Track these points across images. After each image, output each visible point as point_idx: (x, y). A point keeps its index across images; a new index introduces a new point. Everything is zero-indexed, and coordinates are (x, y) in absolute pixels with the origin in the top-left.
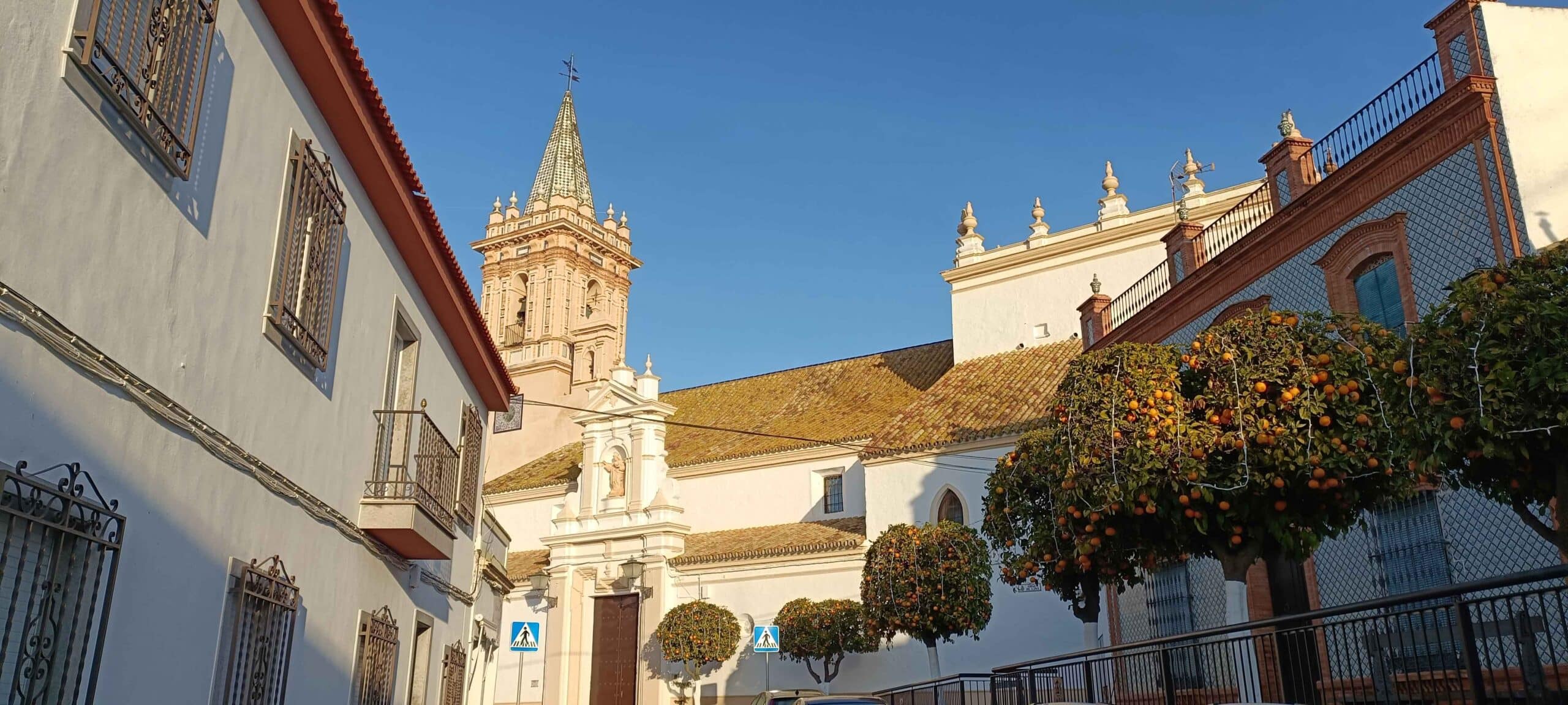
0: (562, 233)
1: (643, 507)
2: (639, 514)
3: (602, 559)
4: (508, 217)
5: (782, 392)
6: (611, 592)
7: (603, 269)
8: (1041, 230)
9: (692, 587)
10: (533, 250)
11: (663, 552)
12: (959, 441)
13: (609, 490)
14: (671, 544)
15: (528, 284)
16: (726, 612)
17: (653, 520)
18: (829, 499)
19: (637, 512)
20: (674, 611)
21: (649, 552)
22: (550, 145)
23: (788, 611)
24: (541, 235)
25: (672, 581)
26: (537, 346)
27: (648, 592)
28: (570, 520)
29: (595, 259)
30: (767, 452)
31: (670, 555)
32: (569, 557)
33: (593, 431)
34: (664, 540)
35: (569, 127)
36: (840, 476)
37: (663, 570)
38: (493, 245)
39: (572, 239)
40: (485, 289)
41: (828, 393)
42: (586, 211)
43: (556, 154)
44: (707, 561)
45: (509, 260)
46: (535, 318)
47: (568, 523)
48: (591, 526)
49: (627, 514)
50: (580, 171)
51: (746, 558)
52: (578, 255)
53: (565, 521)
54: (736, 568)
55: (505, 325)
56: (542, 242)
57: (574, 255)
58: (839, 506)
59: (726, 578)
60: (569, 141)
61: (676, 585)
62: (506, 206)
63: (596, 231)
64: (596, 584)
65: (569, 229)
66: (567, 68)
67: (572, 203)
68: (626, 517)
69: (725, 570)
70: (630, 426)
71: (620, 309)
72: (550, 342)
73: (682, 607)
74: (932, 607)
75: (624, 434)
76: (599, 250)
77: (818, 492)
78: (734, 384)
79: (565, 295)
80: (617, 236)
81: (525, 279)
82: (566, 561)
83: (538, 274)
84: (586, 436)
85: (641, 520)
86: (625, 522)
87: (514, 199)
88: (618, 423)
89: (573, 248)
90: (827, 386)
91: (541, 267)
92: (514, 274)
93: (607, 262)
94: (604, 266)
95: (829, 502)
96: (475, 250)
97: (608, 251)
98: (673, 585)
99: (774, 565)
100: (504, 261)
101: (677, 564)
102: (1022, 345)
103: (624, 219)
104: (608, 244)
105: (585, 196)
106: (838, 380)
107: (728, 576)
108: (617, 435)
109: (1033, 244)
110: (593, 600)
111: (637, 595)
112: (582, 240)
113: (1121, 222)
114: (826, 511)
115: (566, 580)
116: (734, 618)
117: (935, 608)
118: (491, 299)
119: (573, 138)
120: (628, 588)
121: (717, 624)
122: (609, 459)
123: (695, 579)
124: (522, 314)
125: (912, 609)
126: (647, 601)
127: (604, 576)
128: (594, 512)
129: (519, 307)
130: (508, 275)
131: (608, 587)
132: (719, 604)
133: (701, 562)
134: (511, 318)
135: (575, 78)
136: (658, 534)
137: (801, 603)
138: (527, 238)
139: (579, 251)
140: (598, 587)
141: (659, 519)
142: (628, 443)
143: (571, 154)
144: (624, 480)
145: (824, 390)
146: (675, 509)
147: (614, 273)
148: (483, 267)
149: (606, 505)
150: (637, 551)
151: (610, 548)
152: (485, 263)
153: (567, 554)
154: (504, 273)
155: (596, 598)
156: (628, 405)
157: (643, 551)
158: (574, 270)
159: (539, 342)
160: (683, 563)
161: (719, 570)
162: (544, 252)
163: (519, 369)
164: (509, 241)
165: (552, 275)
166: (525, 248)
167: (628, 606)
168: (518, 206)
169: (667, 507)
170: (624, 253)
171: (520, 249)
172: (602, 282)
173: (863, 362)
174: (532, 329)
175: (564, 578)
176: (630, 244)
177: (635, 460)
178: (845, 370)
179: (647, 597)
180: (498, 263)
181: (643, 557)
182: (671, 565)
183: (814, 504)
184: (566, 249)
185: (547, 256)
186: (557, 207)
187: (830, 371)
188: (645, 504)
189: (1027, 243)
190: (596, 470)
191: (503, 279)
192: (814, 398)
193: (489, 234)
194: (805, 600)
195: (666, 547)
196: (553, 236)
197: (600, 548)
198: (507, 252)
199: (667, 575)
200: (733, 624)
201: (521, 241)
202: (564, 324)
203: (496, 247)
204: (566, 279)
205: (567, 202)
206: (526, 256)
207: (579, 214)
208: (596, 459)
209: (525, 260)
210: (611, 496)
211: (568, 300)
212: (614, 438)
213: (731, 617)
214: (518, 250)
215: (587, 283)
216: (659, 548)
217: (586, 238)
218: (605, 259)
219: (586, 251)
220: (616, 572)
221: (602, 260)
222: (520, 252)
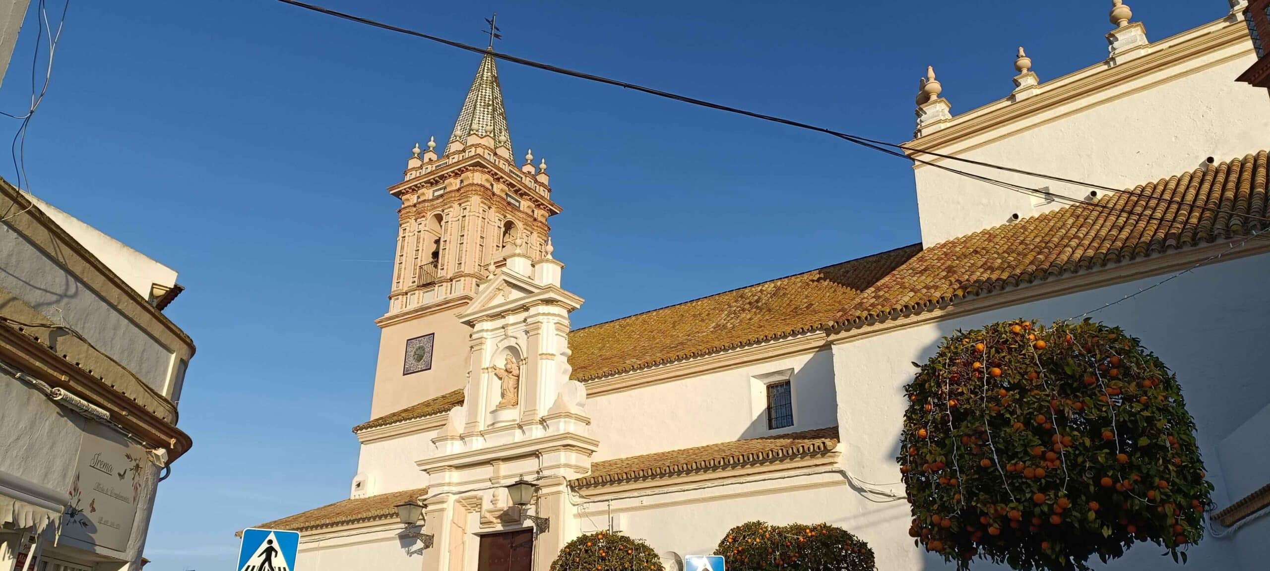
0: (477, 171)
1: (538, 418)
2: (534, 427)
3: (489, 484)
4: (426, 160)
5: (708, 314)
6: (499, 527)
7: (520, 211)
8: (1028, 80)
9: (601, 517)
10: (448, 189)
11: (562, 472)
12: (977, 294)
13: (500, 399)
14: (573, 462)
15: (443, 223)
16: (643, 546)
17: (551, 432)
18: (773, 412)
19: (532, 424)
20: (572, 546)
21: (546, 473)
22: (470, 95)
23: (735, 540)
24: (456, 174)
25: (575, 510)
26: (449, 284)
27: (543, 525)
28: (453, 438)
29: (512, 201)
30: (695, 356)
31: (573, 476)
32: (449, 484)
33: (482, 331)
34: (564, 457)
35: (490, 78)
36: (788, 383)
37: (562, 496)
38: (410, 188)
39: (487, 176)
40: (401, 231)
41: (761, 310)
42: (503, 152)
43: (476, 102)
44: (620, 481)
45: (424, 201)
46: (448, 259)
47: (449, 442)
48: (477, 443)
49: (520, 427)
50: (499, 119)
51: (671, 474)
52: (494, 194)
53: (446, 439)
54: (657, 491)
55: (419, 265)
56: (458, 181)
57: (490, 193)
58: (788, 420)
59: (645, 503)
60: (489, 91)
61: (579, 515)
62: (425, 150)
63: (514, 173)
64: (481, 518)
65: (485, 167)
66: (489, 26)
67: (489, 142)
68: (518, 432)
69: (643, 493)
70: (525, 320)
71: (538, 252)
72: (462, 279)
73: (583, 540)
74: (1097, 480)
75: (518, 332)
76: (516, 192)
77: (760, 403)
78: (654, 313)
79: (479, 232)
80: (536, 181)
81: (439, 218)
82: (446, 489)
83: (453, 213)
84: (474, 336)
85: (537, 432)
86: (518, 436)
87: (432, 144)
88: (511, 319)
89: (488, 185)
90: (760, 304)
91: (456, 205)
92: (430, 215)
93: (525, 204)
94: (521, 209)
95: (773, 415)
96: (393, 194)
97: (526, 194)
98: (575, 516)
99: (709, 484)
100: (419, 203)
101: (581, 487)
102: (1016, 216)
103: (543, 166)
104: (526, 186)
105: (503, 138)
106: (771, 297)
107: (647, 501)
108: (510, 333)
109: (1019, 97)
110: (478, 539)
111: (530, 530)
112: (498, 179)
113: (1143, 52)
114: (770, 428)
115: (445, 513)
116: (656, 556)
117: (1106, 481)
118: (406, 241)
119: (493, 88)
120: (519, 521)
121: (631, 562)
122: (501, 364)
123: (603, 506)
124: (436, 255)
125: (1050, 485)
126: (541, 536)
127: (491, 507)
128: (481, 427)
129: (434, 247)
130: (424, 216)
131: (495, 521)
132: (635, 536)
133: (612, 482)
134: (426, 257)
135: (496, 36)
136: (555, 449)
137: (752, 528)
138: (443, 177)
139: (495, 190)
140: (484, 520)
141: (558, 430)
142: (523, 342)
143: (491, 103)
144: (517, 388)
145: (757, 307)
146: (579, 418)
147: (532, 216)
148: (400, 211)
149: (495, 418)
150: (530, 473)
151: (498, 471)
152: (403, 206)
153: (447, 480)
154: (420, 215)
155: (483, 536)
156: (522, 295)
157: (538, 473)
158: (490, 208)
159: (451, 280)
160: (588, 485)
161: (636, 494)
162: (459, 190)
163: (430, 307)
164: (426, 182)
165: (466, 213)
166: (441, 189)
167: (521, 545)
168: (436, 150)
169: (568, 415)
170: (542, 197)
171: (437, 190)
172: (519, 225)
173: (798, 280)
174: (445, 267)
175: (442, 510)
176: (549, 191)
177: (529, 360)
178: (778, 289)
179: (542, 530)
180: (415, 206)
181: (538, 479)
182: (573, 489)
183: (755, 417)
184: (481, 186)
185: (462, 194)
186: (473, 145)
187: (761, 291)
188: (542, 412)
189: (1012, 97)
190: (485, 377)
191: (418, 220)
192: (745, 316)
193: (407, 178)
194: (759, 523)
195: (567, 466)
196: (469, 174)
197: (486, 472)
198: (423, 194)
199: (567, 502)
200: (654, 564)
201: (437, 182)
202: (477, 260)
203: (413, 190)
204: (481, 216)
205: (485, 142)
206: (442, 196)
207: (495, 154)
208: (486, 363)
209: (441, 200)
210: (501, 407)
211: (482, 237)
212: (507, 336)
213: (651, 554)
214: (434, 191)
215: (503, 223)
216: (558, 466)
217: (502, 178)
218: (522, 202)
219: (502, 190)
220: (505, 501)
221: (519, 202)
222: (437, 194)
